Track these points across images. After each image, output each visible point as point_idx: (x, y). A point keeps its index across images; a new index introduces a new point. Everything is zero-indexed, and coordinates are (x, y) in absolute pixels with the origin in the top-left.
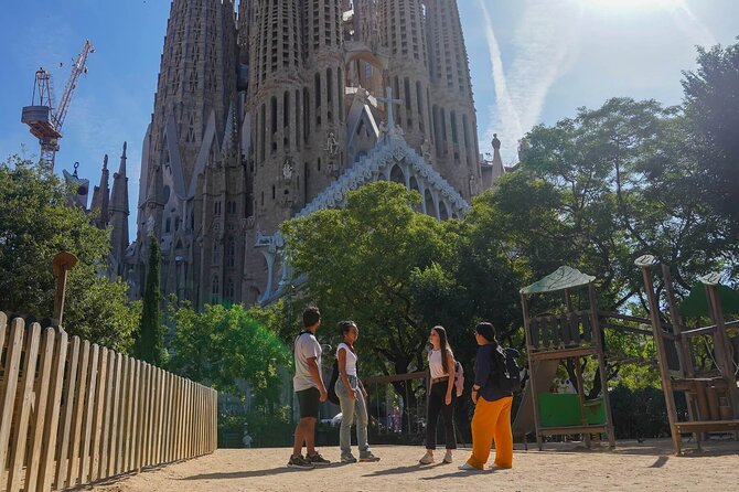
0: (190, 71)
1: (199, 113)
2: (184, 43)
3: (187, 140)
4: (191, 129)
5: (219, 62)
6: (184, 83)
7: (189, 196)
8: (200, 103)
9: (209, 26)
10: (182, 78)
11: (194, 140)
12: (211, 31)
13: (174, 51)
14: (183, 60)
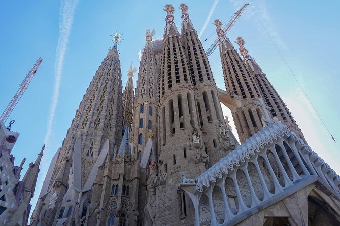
0: (95, 117)
1: (99, 139)
2: (93, 104)
3: (88, 155)
4: (91, 148)
5: (114, 116)
6: (91, 122)
7: (84, 190)
8: (100, 134)
9: (110, 98)
10: (89, 120)
11: (92, 155)
12: (111, 101)
13: (86, 107)
14: (91, 112)
